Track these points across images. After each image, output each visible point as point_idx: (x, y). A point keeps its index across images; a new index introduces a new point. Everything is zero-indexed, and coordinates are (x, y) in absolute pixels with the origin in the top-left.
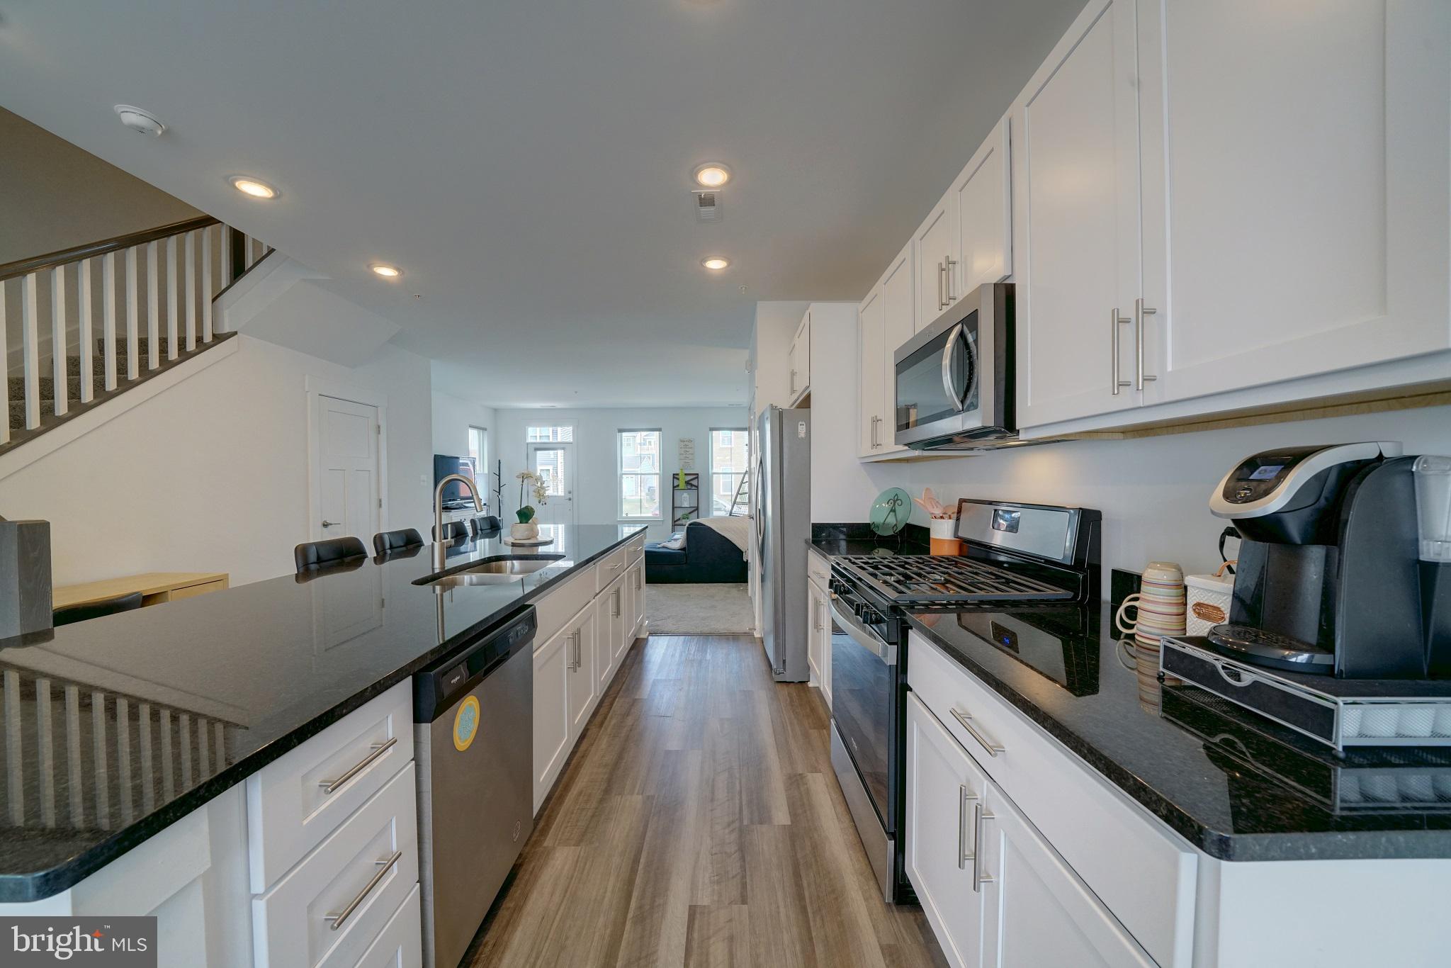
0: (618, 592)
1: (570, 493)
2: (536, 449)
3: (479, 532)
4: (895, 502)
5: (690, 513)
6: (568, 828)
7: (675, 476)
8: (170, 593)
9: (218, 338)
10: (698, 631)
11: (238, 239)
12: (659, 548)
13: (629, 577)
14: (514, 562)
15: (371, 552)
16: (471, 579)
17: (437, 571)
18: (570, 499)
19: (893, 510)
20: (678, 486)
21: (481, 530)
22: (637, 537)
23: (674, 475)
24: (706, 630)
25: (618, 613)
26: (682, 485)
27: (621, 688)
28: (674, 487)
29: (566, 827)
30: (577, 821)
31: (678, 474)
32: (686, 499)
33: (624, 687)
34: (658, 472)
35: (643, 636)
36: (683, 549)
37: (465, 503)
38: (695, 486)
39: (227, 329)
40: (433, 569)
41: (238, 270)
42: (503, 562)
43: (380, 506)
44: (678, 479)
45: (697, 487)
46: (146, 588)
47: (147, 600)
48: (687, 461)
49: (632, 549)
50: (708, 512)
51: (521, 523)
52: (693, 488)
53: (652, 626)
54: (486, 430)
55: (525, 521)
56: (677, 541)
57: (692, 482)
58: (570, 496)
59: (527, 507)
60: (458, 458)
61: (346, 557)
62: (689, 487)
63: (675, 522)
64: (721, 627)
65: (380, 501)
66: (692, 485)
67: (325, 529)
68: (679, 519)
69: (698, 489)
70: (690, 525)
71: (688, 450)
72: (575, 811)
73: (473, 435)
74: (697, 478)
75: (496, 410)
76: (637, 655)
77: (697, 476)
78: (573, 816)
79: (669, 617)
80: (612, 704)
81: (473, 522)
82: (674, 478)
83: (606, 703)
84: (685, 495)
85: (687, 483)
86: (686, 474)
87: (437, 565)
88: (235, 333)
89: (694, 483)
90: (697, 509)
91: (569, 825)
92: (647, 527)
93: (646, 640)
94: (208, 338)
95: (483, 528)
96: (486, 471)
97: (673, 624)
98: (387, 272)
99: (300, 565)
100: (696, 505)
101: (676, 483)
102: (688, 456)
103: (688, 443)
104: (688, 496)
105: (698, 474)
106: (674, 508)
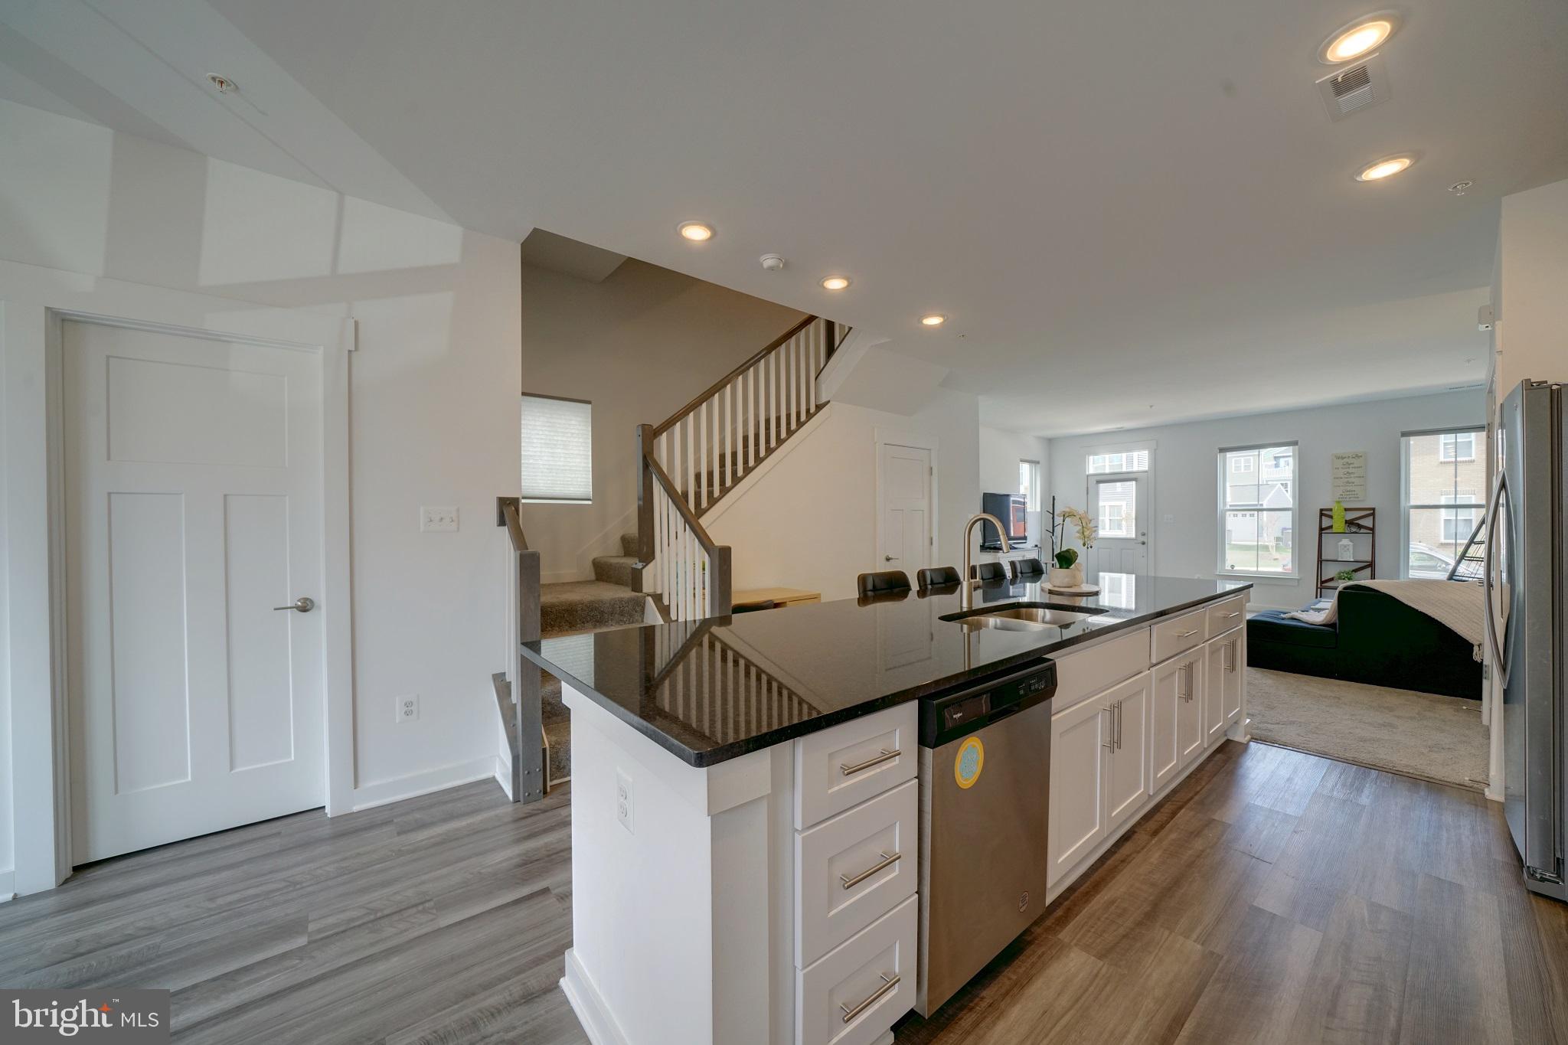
0: (1189, 669)
1: (1144, 535)
2: (1099, 482)
3: (1019, 575)
5: (1356, 571)
6: (1090, 934)
7: (1323, 513)
8: (788, 603)
9: (819, 408)
10: (1349, 755)
11: (830, 326)
12: (1283, 619)
13: (1214, 651)
14: (1046, 610)
15: (915, 586)
16: (996, 621)
17: (965, 610)
18: (1143, 543)
20: (1331, 527)
21: (1021, 573)
22: (1231, 598)
23: (1321, 510)
24: (1364, 757)
25: (1188, 695)
26: (1339, 525)
27: (1192, 798)
28: (1321, 529)
29: (1089, 931)
30: (1104, 931)
31: (1331, 510)
32: (1347, 549)
33: (1197, 798)
34: (1290, 506)
35: (1239, 737)
36: (1332, 625)
37: (1015, 543)
38: (1367, 528)
39: (823, 400)
40: (961, 607)
41: (831, 350)
42: (1034, 610)
43: (932, 544)
44: (1331, 517)
45: (1372, 529)
46: (776, 597)
47: (777, 605)
48: (1349, 488)
49: (1220, 614)
50: (1395, 572)
51: (1061, 567)
52: (1362, 531)
53: (1257, 728)
54: (1038, 463)
55: (1065, 566)
56: (1321, 612)
57: (1361, 522)
58: (1145, 539)
59: (1068, 551)
60: (1008, 495)
61: (894, 588)
62: (1354, 529)
63: (1321, 582)
64: (1402, 760)
65: (931, 539)
66: (1360, 526)
67: (887, 563)
68: (1332, 579)
69: (1373, 534)
70: (1345, 588)
71: (1350, 471)
72: (1103, 919)
73: (1025, 468)
74: (1373, 514)
75: (1050, 442)
76: (1226, 762)
77: (1372, 513)
78: (1099, 923)
79: (1293, 723)
80: (1174, 814)
81: (1013, 564)
82: (1321, 515)
83: (1168, 809)
84: (1345, 541)
85: (1350, 523)
86: (1346, 510)
87: (965, 605)
88: (829, 402)
89: (1367, 522)
90: (1371, 565)
91: (1093, 930)
92: (1251, 586)
93: (1245, 747)
94: (813, 410)
95: (1023, 571)
96: (1039, 510)
97: (1299, 735)
98: (933, 321)
99: (861, 591)
100: (1369, 559)
101: (1326, 522)
102: (1350, 480)
103: (1350, 461)
104: (1351, 544)
105: (1374, 509)
106: (1320, 561)
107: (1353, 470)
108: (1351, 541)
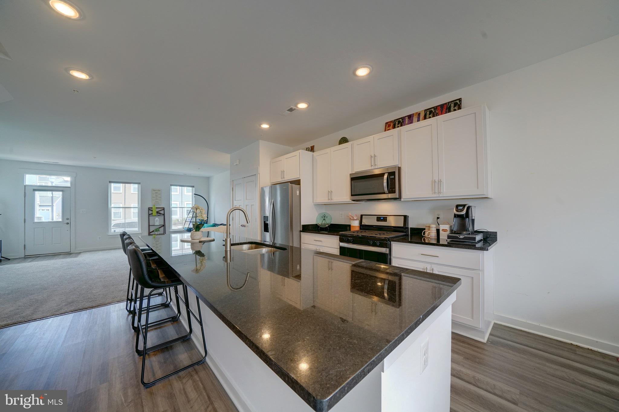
1: (68, 219)
2: (35, 190)
4: (324, 217)
5: (160, 228)
7: (150, 209)
18: (68, 224)
19: (324, 220)
20: (152, 214)
23: (149, 208)
26: (154, 213)
28: (149, 215)
31: (152, 208)
32: (157, 221)
34: (137, 207)
38: (162, 214)
44: (152, 211)
45: (164, 214)
48: (157, 201)
52: (161, 215)
57: (160, 212)
58: (68, 221)
62: (159, 215)
63: (150, 233)
66: (160, 213)
68: (153, 231)
69: (164, 216)
74: (164, 210)
77: (164, 209)
82: (149, 210)
84: (157, 219)
85: (157, 212)
86: (157, 208)
89: (162, 212)
90: (164, 226)
100: (163, 224)
101: (150, 212)
102: (157, 198)
103: (157, 192)
104: (158, 219)
105: (164, 208)
106: (149, 226)
107: (158, 195)
108: (158, 218)
